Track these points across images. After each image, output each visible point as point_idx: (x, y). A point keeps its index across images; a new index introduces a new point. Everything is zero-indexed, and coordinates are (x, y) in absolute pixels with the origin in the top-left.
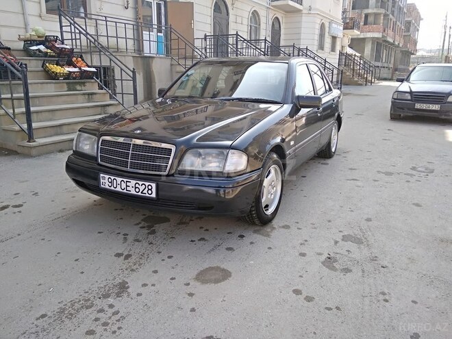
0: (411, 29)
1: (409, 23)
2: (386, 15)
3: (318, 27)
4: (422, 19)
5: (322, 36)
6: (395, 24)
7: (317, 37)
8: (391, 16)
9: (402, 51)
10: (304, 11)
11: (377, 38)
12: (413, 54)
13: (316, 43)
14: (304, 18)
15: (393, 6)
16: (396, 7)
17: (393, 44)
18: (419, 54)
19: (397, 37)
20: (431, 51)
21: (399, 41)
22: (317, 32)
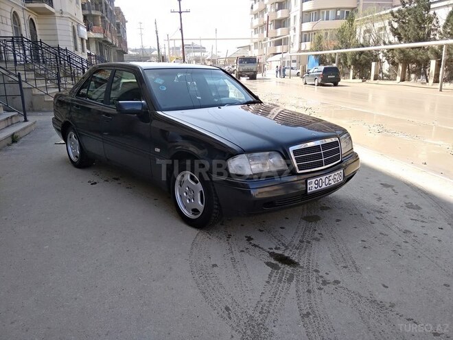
0: (121, 30)
1: (118, 25)
2: (102, 17)
3: (71, 29)
4: (127, 22)
5: (75, 38)
6: (110, 26)
7: (72, 39)
8: (106, 19)
9: (117, 51)
10: (57, 14)
11: (98, 38)
12: (126, 53)
13: (72, 44)
14: (58, 21)
15: (106, 9)
16: (108, 10)
17: (111, 44)
18: (130, 52)
19: (114, 39)
20: (136, 50)
21: (116, 42)
22: (71, 34)
